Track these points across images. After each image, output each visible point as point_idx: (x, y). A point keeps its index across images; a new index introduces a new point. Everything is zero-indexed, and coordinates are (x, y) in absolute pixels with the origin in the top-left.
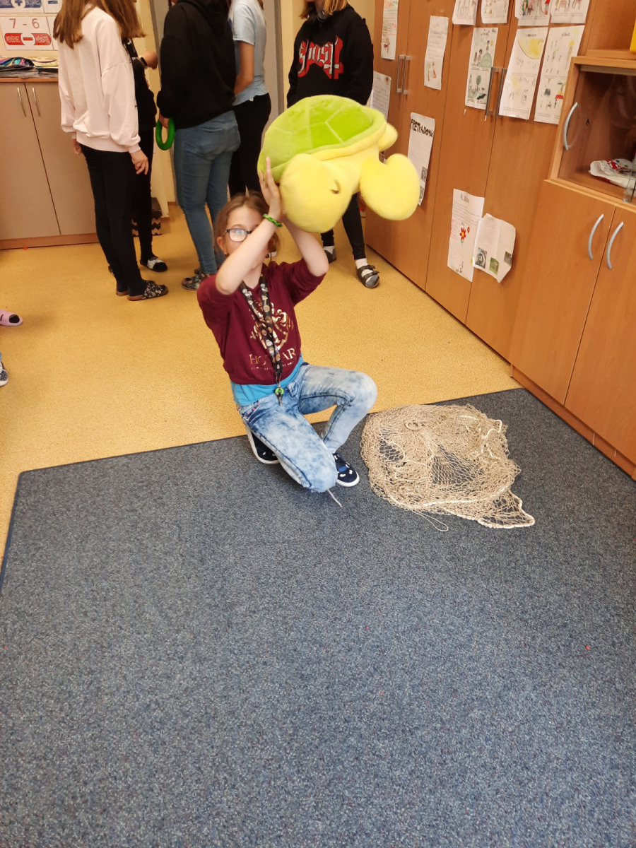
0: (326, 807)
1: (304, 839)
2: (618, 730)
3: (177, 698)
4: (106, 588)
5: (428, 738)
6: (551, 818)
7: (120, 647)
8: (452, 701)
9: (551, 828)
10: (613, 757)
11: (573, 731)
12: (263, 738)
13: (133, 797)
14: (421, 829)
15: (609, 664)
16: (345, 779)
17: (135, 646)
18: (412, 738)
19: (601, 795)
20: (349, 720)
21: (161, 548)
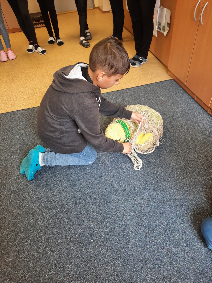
0: (73, 228)
1: (64, 238)
2: (181, 203)
3: (29, 193)
4: (10, 156)
5: (112, 206)
6: (150, 233)
7: (12, 175)
8: (123, 193)
9: (150, 236)
10: (177, 213)
11: (165, 204)
12: (56, 206)
13: (10, 224)
14: (105, 236)
15: (183, 180)
16: (81, 219)
17: (17, 175)
18: (107, 206)
19: (170, 225)
20: (86, 200)
21: (30, 142)
